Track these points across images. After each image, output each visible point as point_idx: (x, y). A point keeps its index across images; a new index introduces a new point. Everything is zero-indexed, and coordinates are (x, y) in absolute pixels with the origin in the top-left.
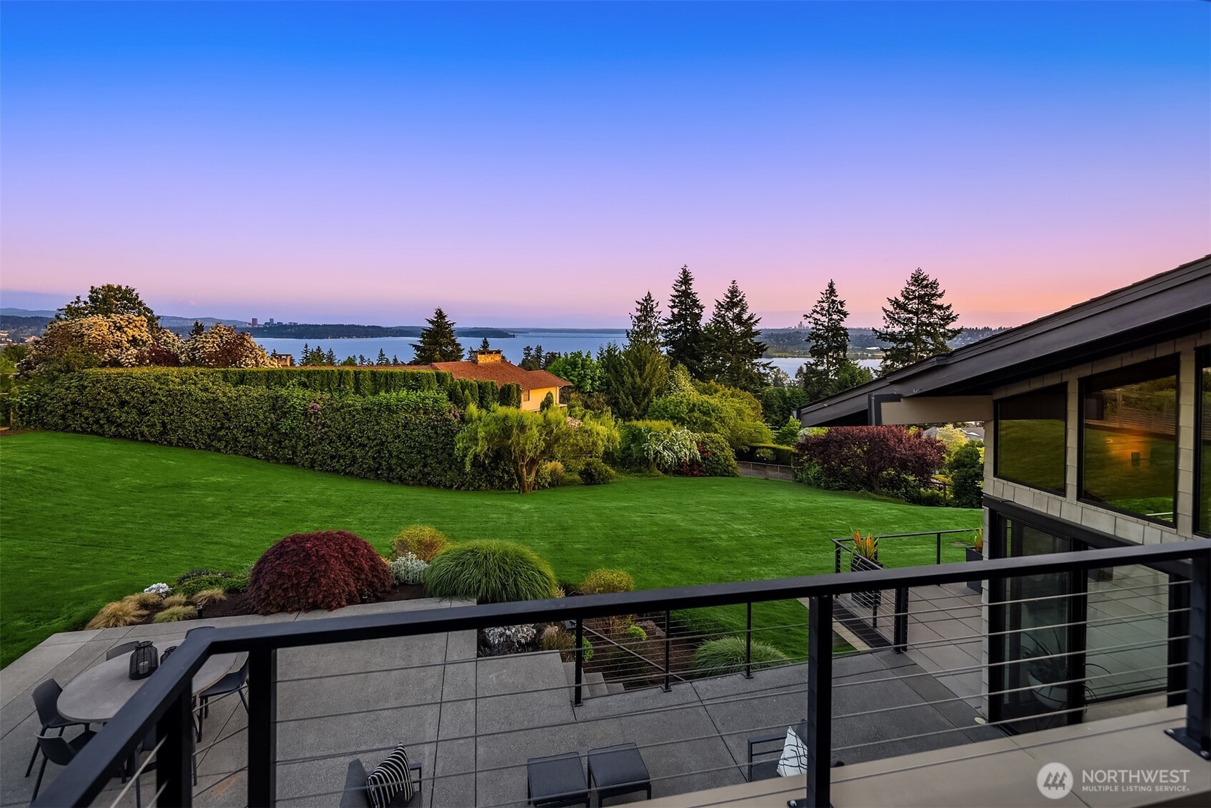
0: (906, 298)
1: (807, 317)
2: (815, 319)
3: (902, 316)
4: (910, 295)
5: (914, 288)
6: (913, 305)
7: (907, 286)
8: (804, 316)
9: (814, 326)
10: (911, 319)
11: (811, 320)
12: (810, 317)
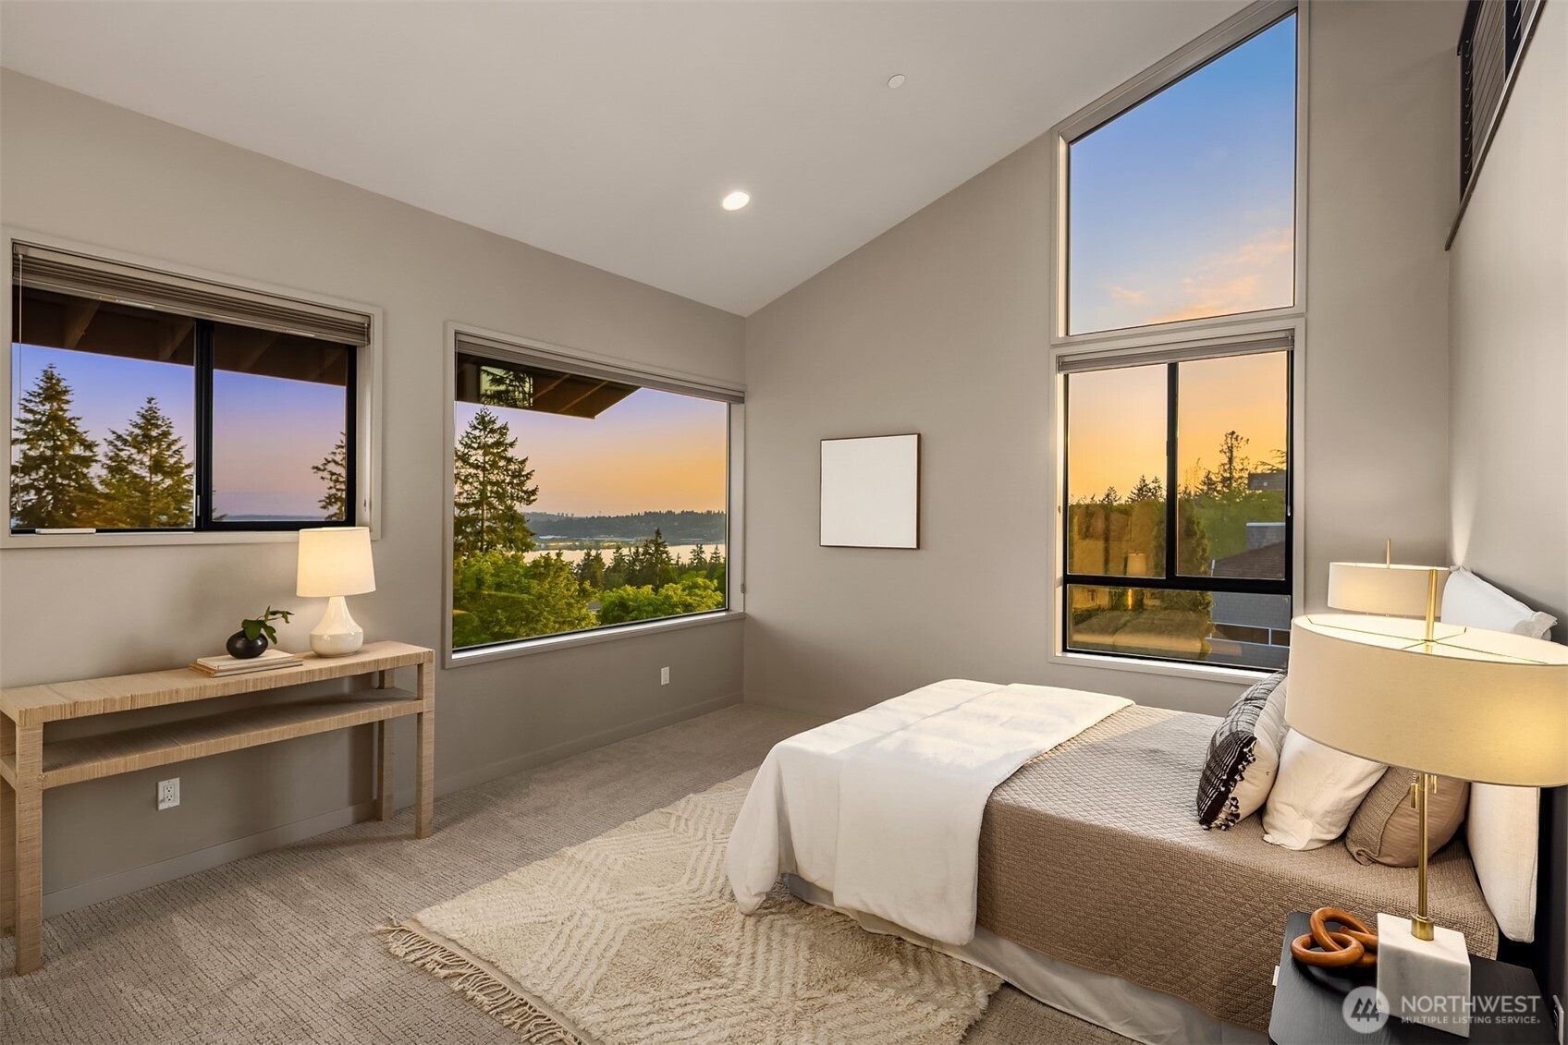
0: (467, 446)
1: (318, 469)
2: (332, 474)
3: (462, 471)
4: (472, 442)
5: (477, 433)
6: (477, 456)
7: (469, 430)
8: (314, 468)
9: (332, 484)
10: (476, 475)
11: (326, 474)
12: (323, 470)
